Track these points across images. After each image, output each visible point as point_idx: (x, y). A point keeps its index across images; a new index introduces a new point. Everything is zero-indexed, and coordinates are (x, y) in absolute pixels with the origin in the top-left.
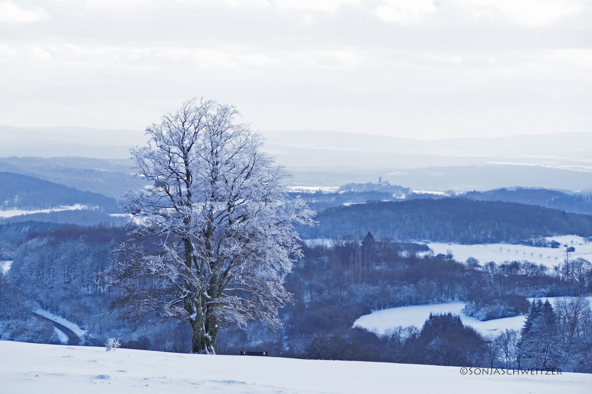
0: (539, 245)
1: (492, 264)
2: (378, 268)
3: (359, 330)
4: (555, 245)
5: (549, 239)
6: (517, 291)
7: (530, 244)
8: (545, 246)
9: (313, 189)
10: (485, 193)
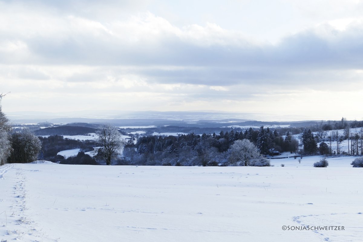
0: (86, 135)
1: (83, 140)
2: (59, 142)
3: (59, 155)
4: (90, 135)
5: (88, 134)
6: (90, 146)
7: (85, 135)
8: (88, 135)
9: (31, 124)
10: (71, 124)
